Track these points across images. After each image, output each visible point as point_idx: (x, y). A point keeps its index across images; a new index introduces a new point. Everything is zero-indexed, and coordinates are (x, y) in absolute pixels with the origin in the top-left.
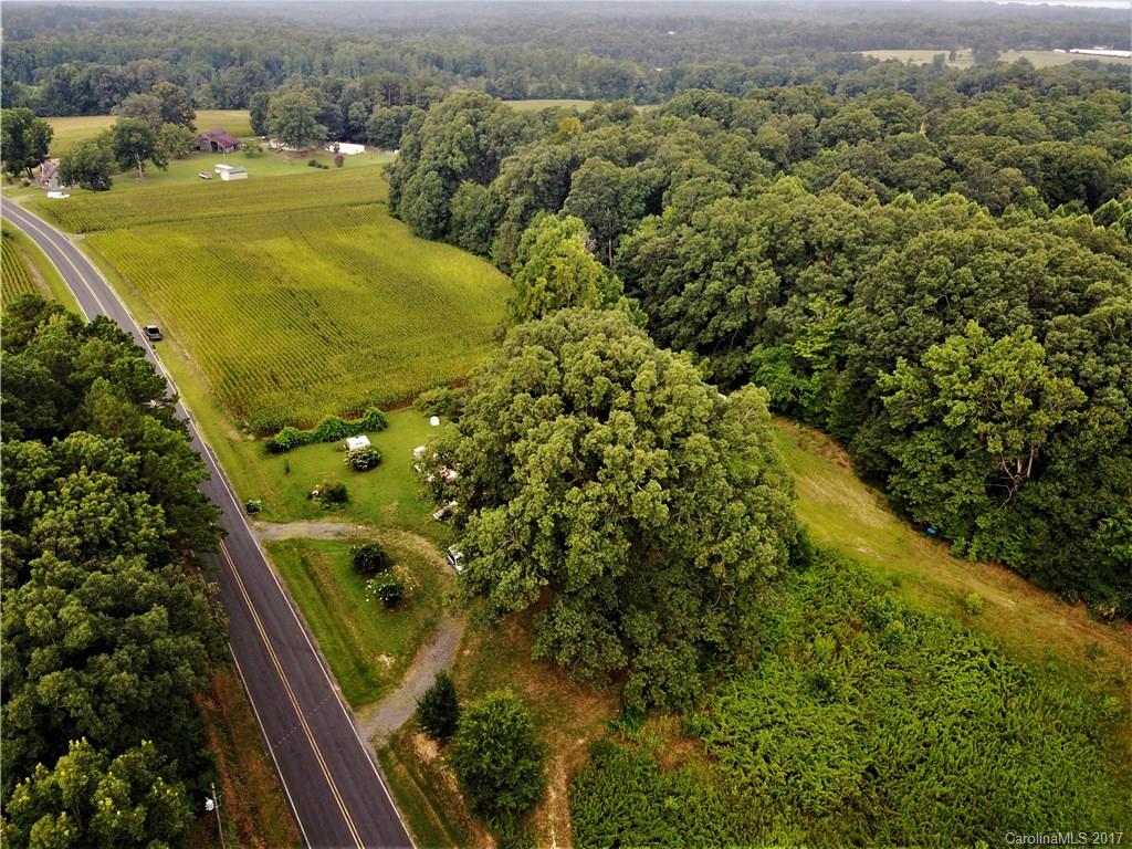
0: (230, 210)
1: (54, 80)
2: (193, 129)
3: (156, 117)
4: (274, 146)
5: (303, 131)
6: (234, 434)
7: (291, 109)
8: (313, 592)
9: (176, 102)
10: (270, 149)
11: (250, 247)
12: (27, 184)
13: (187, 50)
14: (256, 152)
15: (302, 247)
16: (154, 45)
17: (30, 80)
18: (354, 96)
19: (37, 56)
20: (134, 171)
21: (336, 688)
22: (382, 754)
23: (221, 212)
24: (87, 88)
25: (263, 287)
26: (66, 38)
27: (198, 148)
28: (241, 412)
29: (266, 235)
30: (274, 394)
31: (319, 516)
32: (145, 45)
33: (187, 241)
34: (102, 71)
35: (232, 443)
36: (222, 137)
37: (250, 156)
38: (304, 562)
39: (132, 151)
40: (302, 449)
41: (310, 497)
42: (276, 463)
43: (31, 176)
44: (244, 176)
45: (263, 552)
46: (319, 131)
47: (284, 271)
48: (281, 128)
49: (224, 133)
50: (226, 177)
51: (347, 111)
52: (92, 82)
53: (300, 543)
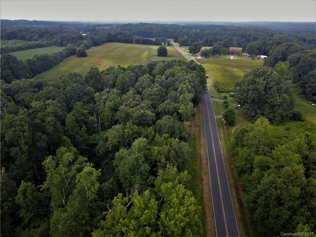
0: (229, 63)
1: (206, 39)
2: (229, 49)
3: (222, 46)
4: (245, 54)
5: (252, 51)
6: (214, 90)
7: (251, 46)
8: (216, 106)
9: (227, 43)
10: (244, 55)
11: (230, 69)
12: (195, 56)
13: (236, 35)
14: (241, 55)
15: (240, 70)
16: (229, 33)
17: (201, 39)
18: (269, 45)
19: (204, 35)
20: (214, 56)
21: (214, 113)
22: (217, 119)
23: (227, 63)
24: (211, 41)
25: (228, 74)
26: (211, 31)
27: (229, 53)
28: (216, 87)
29: (233, 68)
30: (222, 86)
31: (221, 99)
32: (227, 33)
33: (218, 66)
34: (216, 38)
35: (213, 90)
36: (235, 52)
37: (239, 56)
38: (217, 103)
39: (215, 52)
40: (223, 93)
41: (221, 97)
42: (218, 94)
43: (196, 55)
44: (236, 59)
45: (211, 101)
46: (256, 52)
47: (234, 73)
48: (248, 50)
49: (235, 51)
50: (232, 58)
51: (266, 48)
52: (213, 40)
53: (217, 101)
